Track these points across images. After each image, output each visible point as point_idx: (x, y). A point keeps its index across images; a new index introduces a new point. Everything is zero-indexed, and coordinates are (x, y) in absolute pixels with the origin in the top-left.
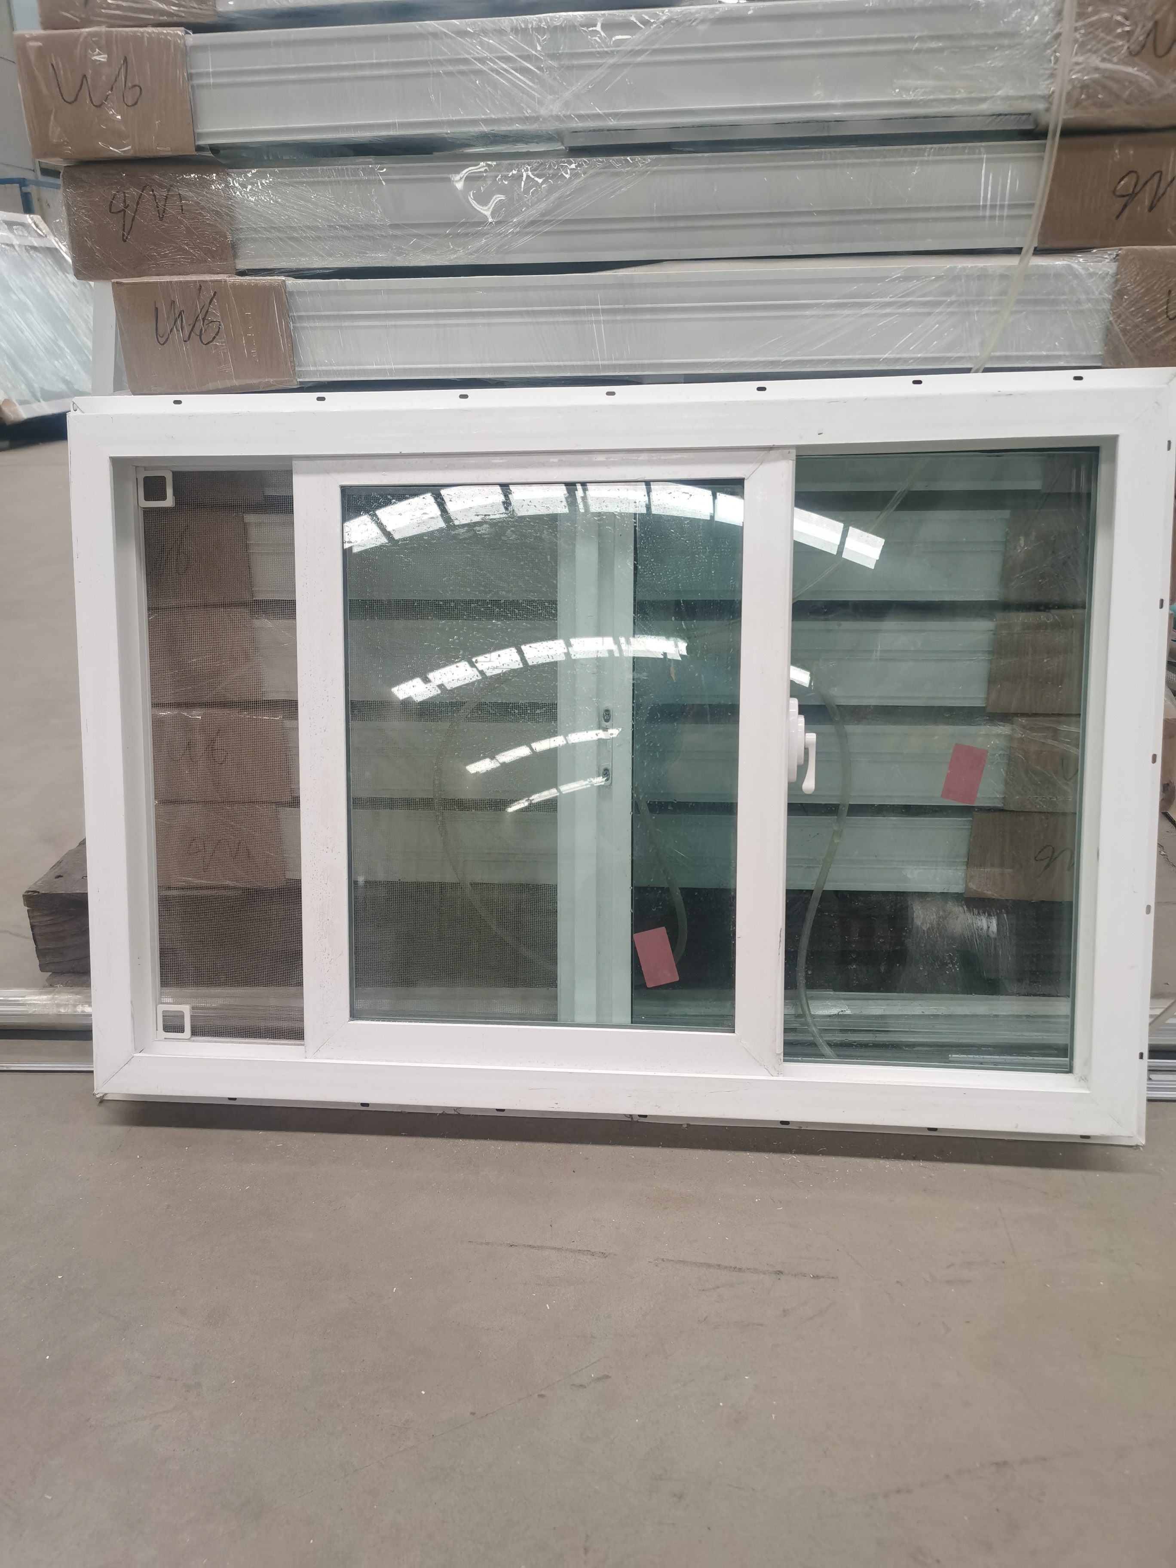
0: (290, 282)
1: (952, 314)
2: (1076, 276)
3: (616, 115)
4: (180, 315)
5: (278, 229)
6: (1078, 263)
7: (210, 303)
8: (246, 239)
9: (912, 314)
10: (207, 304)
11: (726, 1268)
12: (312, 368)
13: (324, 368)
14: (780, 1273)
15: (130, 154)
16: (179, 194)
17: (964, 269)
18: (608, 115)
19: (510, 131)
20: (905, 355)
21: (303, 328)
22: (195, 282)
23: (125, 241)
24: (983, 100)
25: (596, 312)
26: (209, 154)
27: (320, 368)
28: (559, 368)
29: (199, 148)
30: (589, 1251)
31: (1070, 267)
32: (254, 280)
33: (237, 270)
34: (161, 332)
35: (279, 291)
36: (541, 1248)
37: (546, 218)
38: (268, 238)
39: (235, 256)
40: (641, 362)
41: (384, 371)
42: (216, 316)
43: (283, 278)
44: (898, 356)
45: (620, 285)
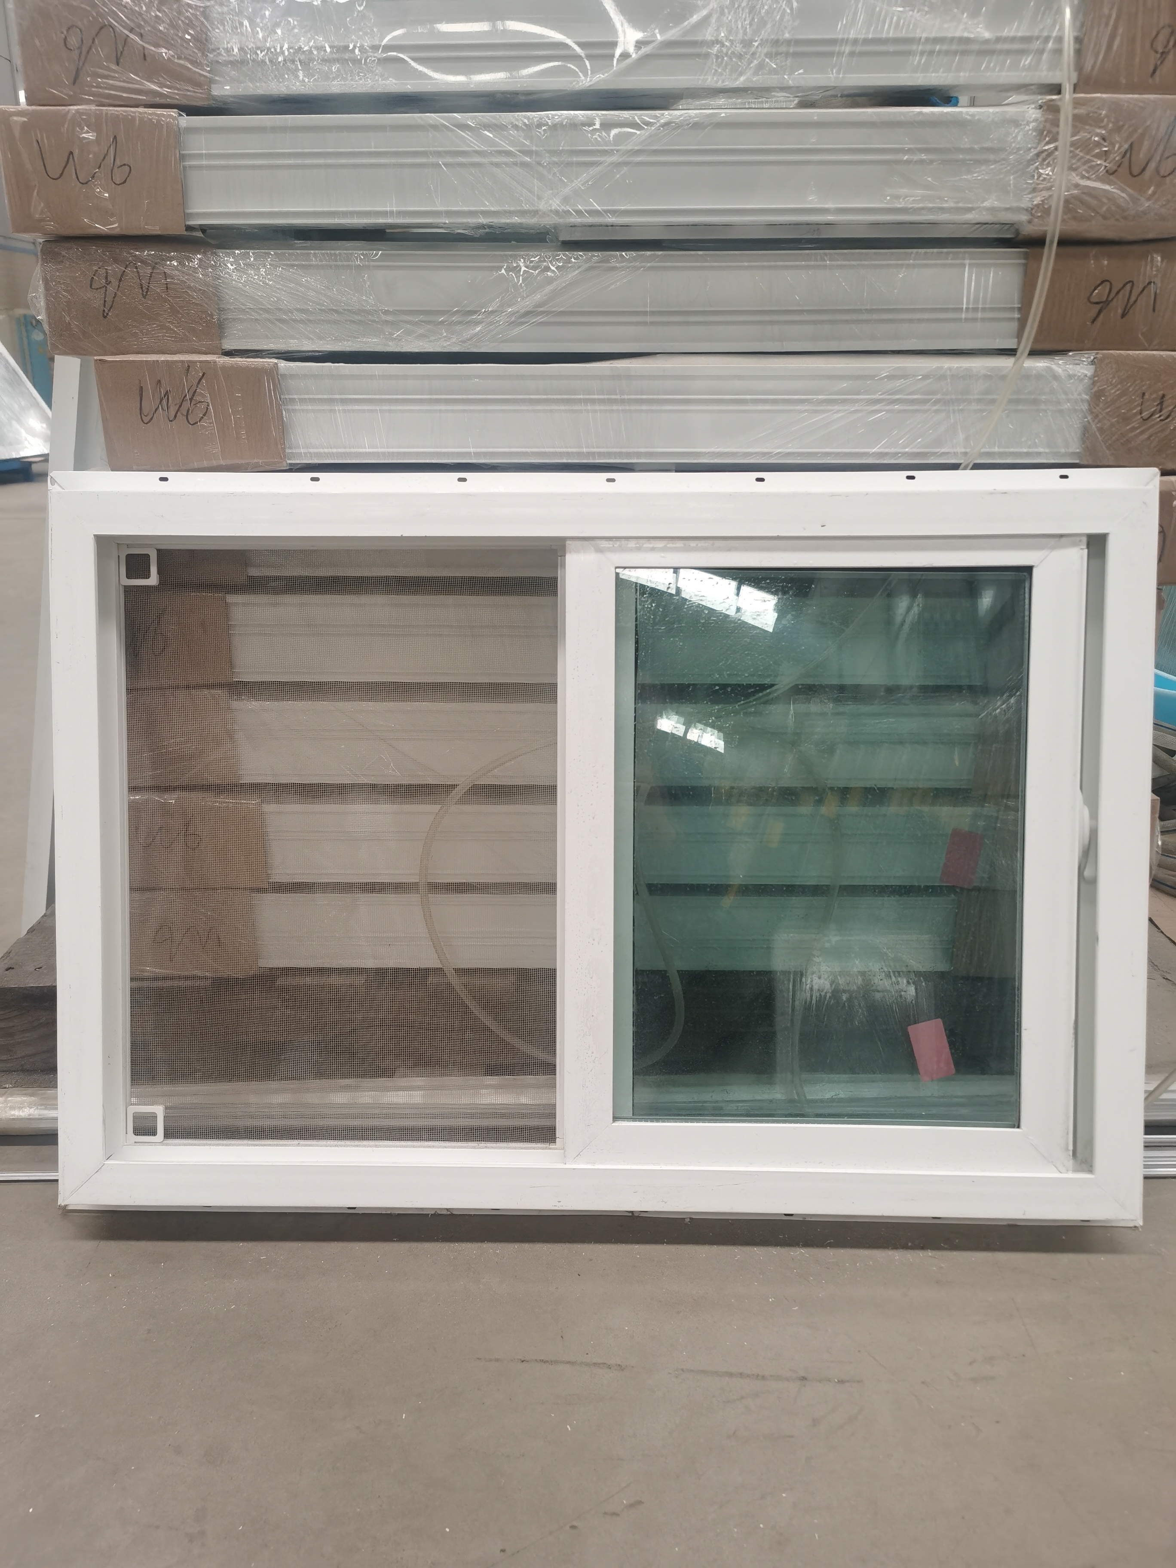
0: (282, 364)
1: (937, 411)
2: (1056, 377)
3: (614, 212)
4: (166, 394)
5: (267, 311)
6: (1058, 365)
7: (199, 383)
8: (234, 320)
9: (900, 411)
10: (195, 382)
12: (302, 451)
13: (315, 450)
14: (804, 1379)
15: (118, 232)
16: (165, 272)
17: (950, 369)
18: (607, 211)
19: (508, 224)
20: (893, 450)
21: (294, 411)
22: (182, 362)
23: (105, 317)
24: (970, 210)
25: (593, 401)
26: (199, 234)
27: (312, 450)
28: (555, 454)
29: (189, 228)
31: (1049, 369)
32: (246, 361)
33: (223, 350)
34: (145, 410)
35: (272, 372)
37: (541, 309)
38: (256, 320)
39: (221, 336)
40: (636, 450)
41: (377, 454)
42: (204, 396)
43: (276, 361)
44: (887, 450)
45: (616, 377)
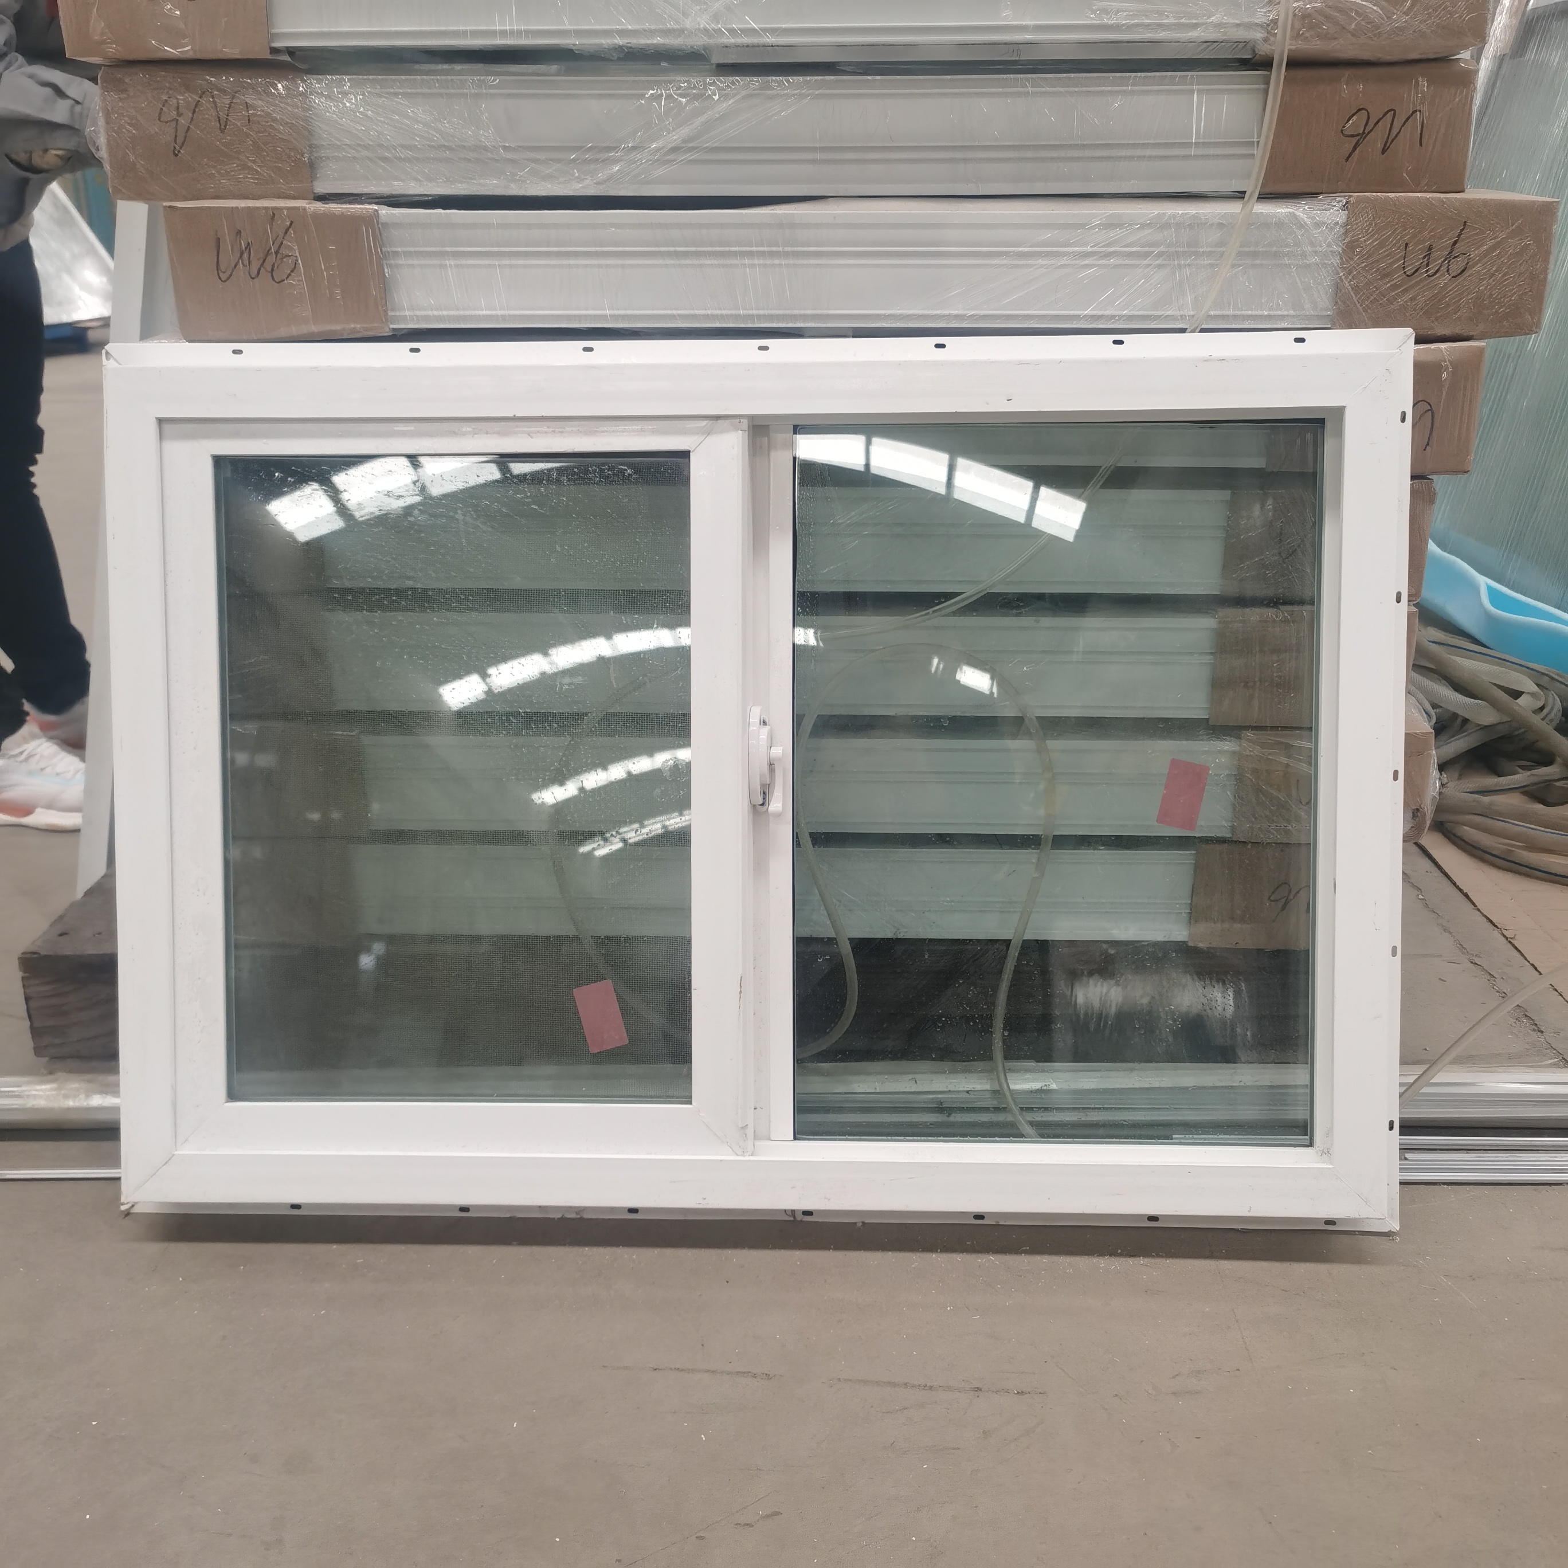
0: (384, 211)
1: (1159, 266)
2: (1301, 226)
3: (773, 31)
4: (247, 246)
5: (366, 147)
6: (1301, 211)
7: (286, 233)
8: (328, 158)
9: (1116, 266)
10: (281, 234)
11: (914, 1386)
12: (407, 313)
13: (423, 313)
14: (979, 1389)
15: (191, 55)
16: (246, 103)
17: (1174, 216)
18: (765, 30)
19: (648, 45)
20: (1107, 313)
21: (397, 266)
22: (266, 208)
23: (176, 155)
24: (1196, 26)
25: (751, 254)
26: (287, 58)
27: (418, 313)
28: (707, 317)
29: (274, 51)
30: (750, 1372)
31: (1293, 215)
32: (340, 208)
33: (315, 193)
34: (223, 267)
35: (372, 220)
36: (693, 1370)
37: (691, 145)
38: (354, 158)
39: (313, 177)
40: (802, 312)
41: (496, 318)
42: (291, 249)
43: (376, 207)
44: (1100, 313)
45: (780, 225)
